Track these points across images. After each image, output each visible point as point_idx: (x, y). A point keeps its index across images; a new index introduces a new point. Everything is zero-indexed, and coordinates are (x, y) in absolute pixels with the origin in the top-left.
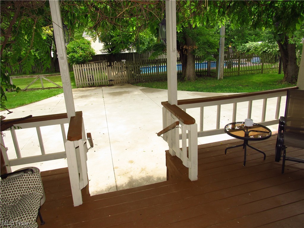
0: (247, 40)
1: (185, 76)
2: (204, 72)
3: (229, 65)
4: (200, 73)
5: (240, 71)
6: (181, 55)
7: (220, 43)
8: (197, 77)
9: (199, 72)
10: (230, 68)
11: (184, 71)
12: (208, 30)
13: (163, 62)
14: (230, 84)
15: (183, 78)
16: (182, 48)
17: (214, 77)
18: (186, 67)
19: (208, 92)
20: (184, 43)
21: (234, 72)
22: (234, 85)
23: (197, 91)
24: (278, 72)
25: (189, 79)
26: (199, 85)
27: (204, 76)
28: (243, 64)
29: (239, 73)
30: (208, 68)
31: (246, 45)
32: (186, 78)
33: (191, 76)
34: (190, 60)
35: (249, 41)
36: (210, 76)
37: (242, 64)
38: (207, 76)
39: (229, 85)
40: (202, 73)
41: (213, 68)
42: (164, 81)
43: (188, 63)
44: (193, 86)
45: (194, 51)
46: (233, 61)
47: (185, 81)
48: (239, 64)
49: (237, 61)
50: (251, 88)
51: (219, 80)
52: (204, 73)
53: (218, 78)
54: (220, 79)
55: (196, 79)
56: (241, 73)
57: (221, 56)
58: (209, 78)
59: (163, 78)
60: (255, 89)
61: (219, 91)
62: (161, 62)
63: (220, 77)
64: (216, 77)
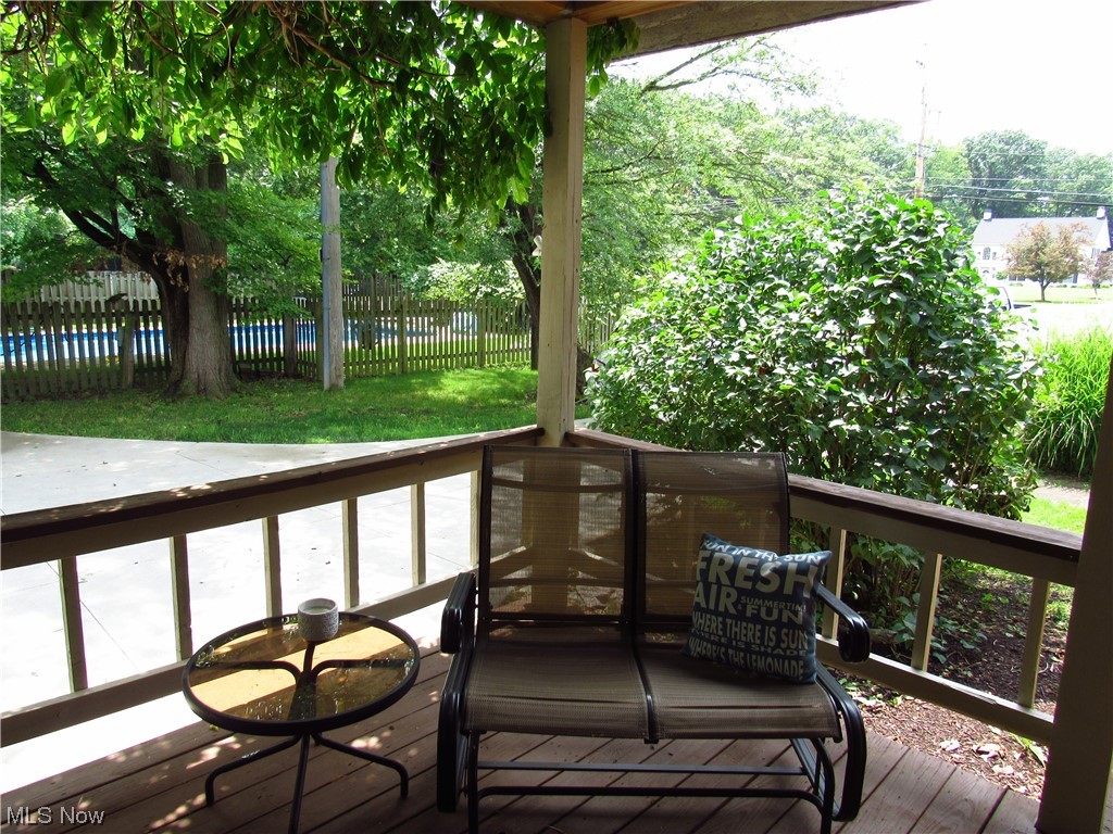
0: (434, 252)
1: (182, 378)
2: (271, 359)
3: (367, 338)
4: (257, 366)
5: (406, 359)
6: (164, 290)
7: (326, 255)
8: (238, 382)
9: (253, 361)
10: (371, 347)
11: (180, 355)
12: (283, 203)
13: (83, 315)
14: (366, 405)
15: (177, 384)
16: (161, 259)
17: (311, 380)
18: (187, 341)
19: (272, 441)
20: (169, 242)
21: (388, 361)
22: (381, 410)
23: (226, 439)
24: (530, 361)
25: (202, 390)
26: (240, 412)
27: (271, 374)
28: (417, 334)
29: (402, 365)
30: (288, 346)
31: (429, 269)
32: (188, 384)
33: (212, 377)
34: (202, 314)
35: (441, 257)
36: (297, 376)
37: (411, 334)
38: (286, 375)
39: (365, 409)
40: (264, 366)
41: (306, 346)
42: (88, 397)
43: (194, 324)
44: (213, 417)
45: (217, 279)
46: (380, 321)
47: (183, 396)
48: (401, 333)
49: (393, 322)
50: (436, 422)
51: (330, 390)
52: (272, 366)
53: (326, 385)
54: (333, 388)
55: (234, 389)
56: (412, 364)
57: (333, 301)
58: (290, 382)
59: (85, 385)
60: (450, 424)
61: (317, 435)
62: (73, 315)
63: (334, 381)
64: (318, 381)
